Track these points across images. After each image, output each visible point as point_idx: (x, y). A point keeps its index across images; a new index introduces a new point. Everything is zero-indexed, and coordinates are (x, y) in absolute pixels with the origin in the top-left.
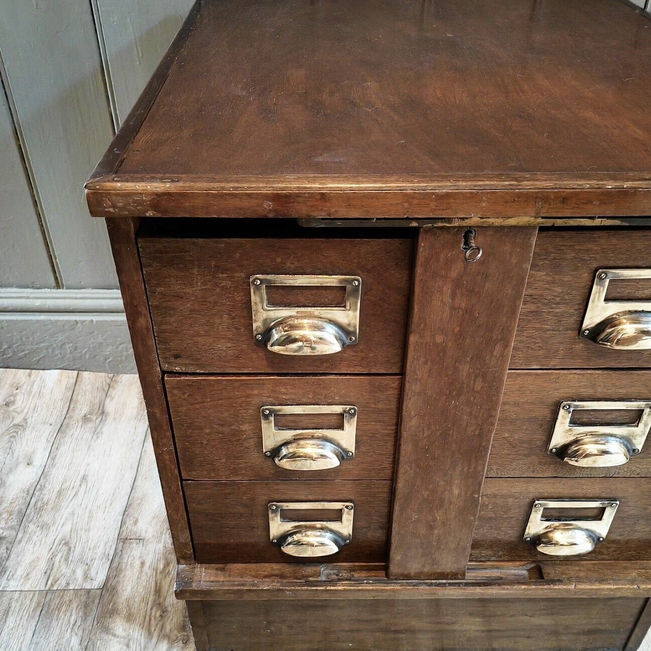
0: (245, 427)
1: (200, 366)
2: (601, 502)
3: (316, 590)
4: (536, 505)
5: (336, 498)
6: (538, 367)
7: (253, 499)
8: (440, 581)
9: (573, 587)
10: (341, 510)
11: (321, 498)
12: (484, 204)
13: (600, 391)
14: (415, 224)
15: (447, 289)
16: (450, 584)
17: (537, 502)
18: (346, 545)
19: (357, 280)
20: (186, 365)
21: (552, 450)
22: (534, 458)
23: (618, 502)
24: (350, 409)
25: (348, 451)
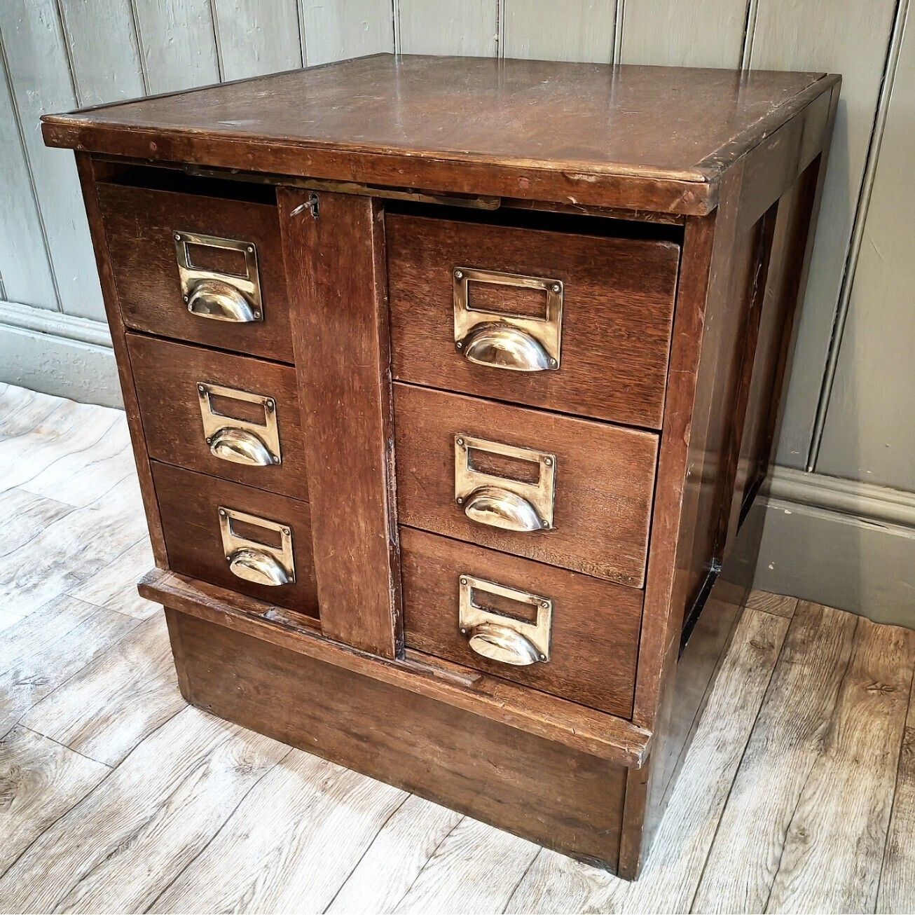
0: (189, 405)
1: (150, 325)
2: (529, 596)
3: (251, 623)
4: (461, 580)
5: (275, 517)
6: (427, 384)
7: (206, 498)
8: (369, 654)
9: (501, 705)
10: (279, 533)
11: (262, 513)
12: (310, 163)
13: (491, 427)
14: (267, 181)
15: (309, 260)
16: (376, 660)
17: (462, 576)
18: (289, 583)
19: (252, 247)
20: (140, 322)
21: (458, 499)
22: (445, 509)
23: (549, 602)
24: (268, 400)
25: (274, 455)
